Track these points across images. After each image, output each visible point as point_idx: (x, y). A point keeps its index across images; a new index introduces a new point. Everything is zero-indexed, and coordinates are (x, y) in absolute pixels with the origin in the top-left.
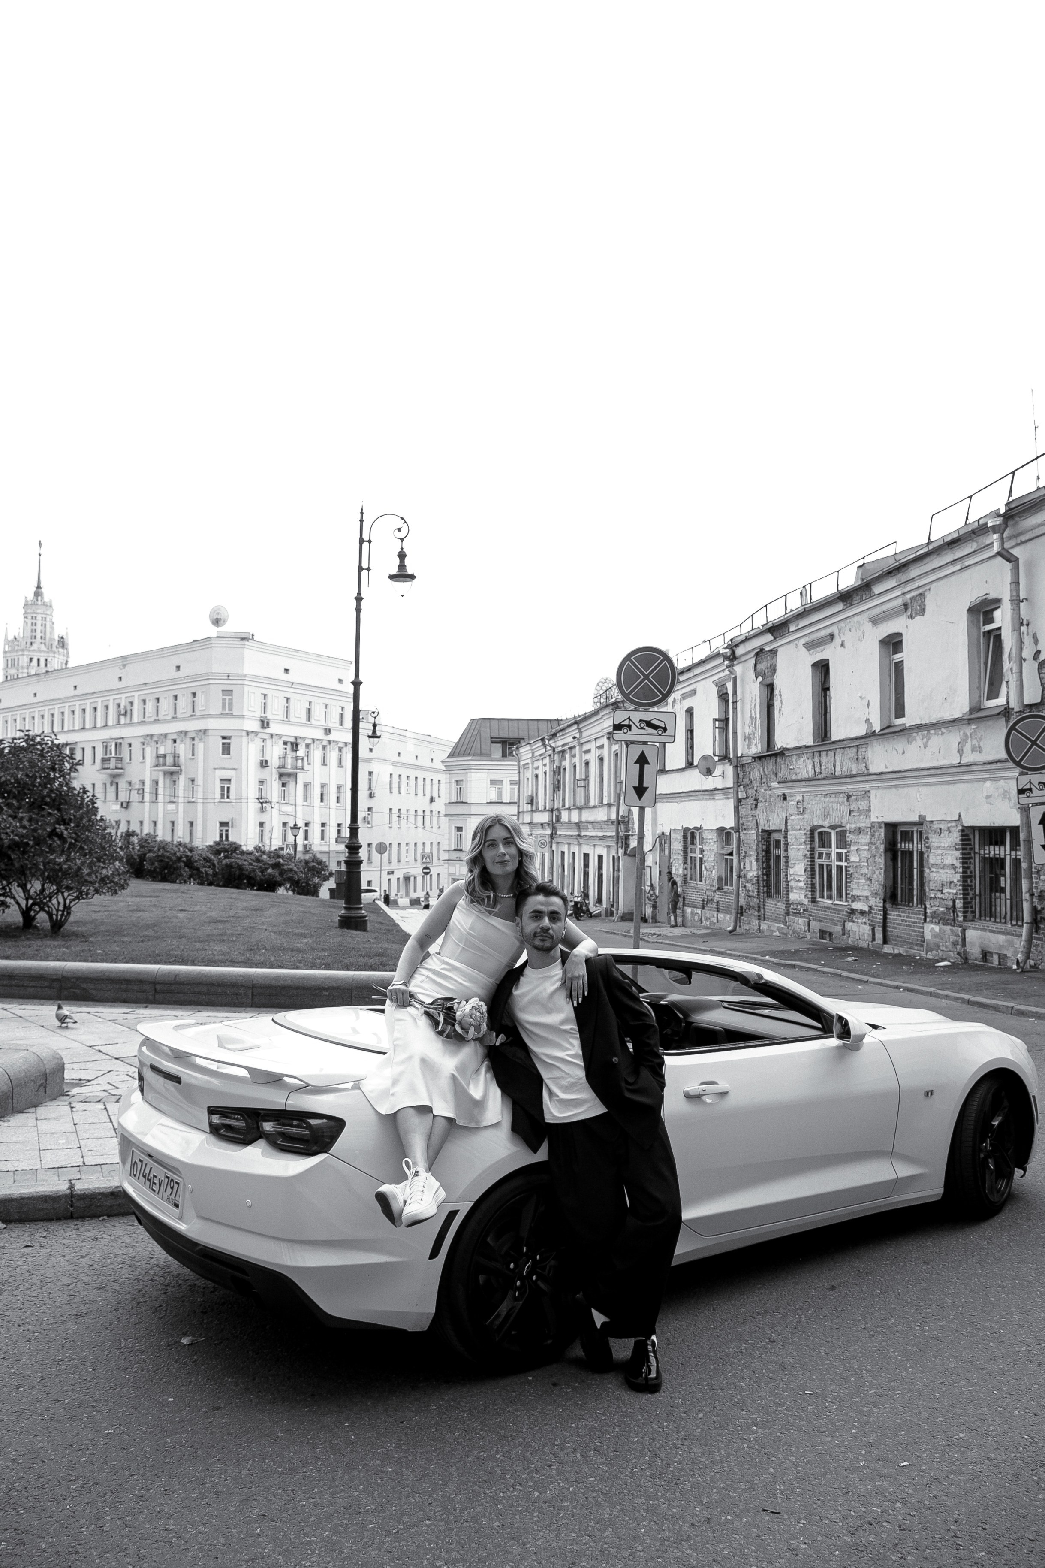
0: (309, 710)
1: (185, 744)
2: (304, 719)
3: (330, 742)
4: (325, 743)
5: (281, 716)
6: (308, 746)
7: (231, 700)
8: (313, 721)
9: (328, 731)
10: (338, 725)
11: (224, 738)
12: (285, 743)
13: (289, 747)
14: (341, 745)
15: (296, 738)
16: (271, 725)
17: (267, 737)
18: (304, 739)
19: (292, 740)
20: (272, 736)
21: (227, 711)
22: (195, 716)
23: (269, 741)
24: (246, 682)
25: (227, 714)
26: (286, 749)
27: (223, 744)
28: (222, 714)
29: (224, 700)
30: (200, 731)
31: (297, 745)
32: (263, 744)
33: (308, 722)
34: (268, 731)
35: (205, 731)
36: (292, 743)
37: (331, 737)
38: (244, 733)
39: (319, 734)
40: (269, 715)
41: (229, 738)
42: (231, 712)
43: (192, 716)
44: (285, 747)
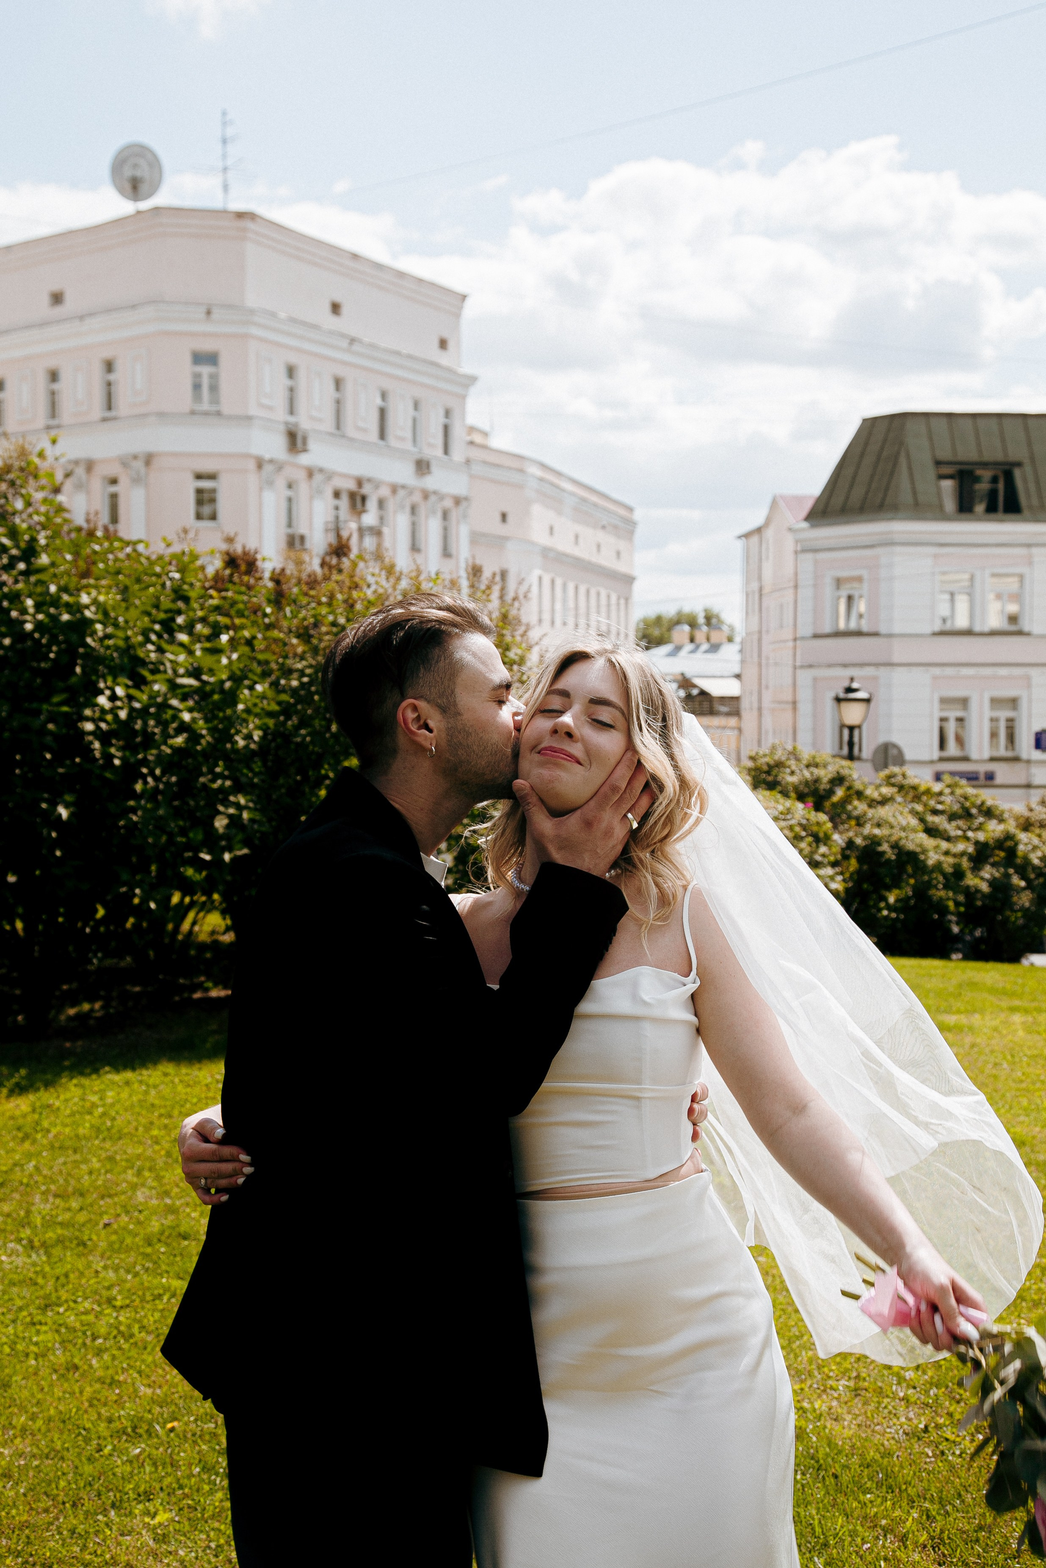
0: (383, 412)
1: (88, 493)
2: (373, 435)
3: (426, 495)
4: (417, 498)
5: (328, 425)
6: (381, 504)
7: (214, 378)
8: (392, 440)
9: (422, 466)
10: (439, 452)
11: (199, 477)
12: (337, 495)
13: (344, 503)
14: (448, 503)
15: (360, 483)
16: (312, 445)
17: (301, 475)
18: (377, 485)
19: (351, 485)
20: (310, 473)
21: (205, 406)
22: (115, 419)
23: (303, 488)
24: (254, 331)
25: (206, 414)
26: (337, 508)
27: (199, 491)
28: (193, 413)
29: (197, 376)
30: (135, 457)
31: (364, 499)
32: (289, 493)
33: (381, 443)
34: (304, 459)
35: (149, 459)
36: (352, 496)
37: (430, 482)
38: (252, 465)
39: (403, 473)
40: (304, 423)
41: (212, 477)
42: (214, 408)
43: (104, 420)
44: (336, 502)
